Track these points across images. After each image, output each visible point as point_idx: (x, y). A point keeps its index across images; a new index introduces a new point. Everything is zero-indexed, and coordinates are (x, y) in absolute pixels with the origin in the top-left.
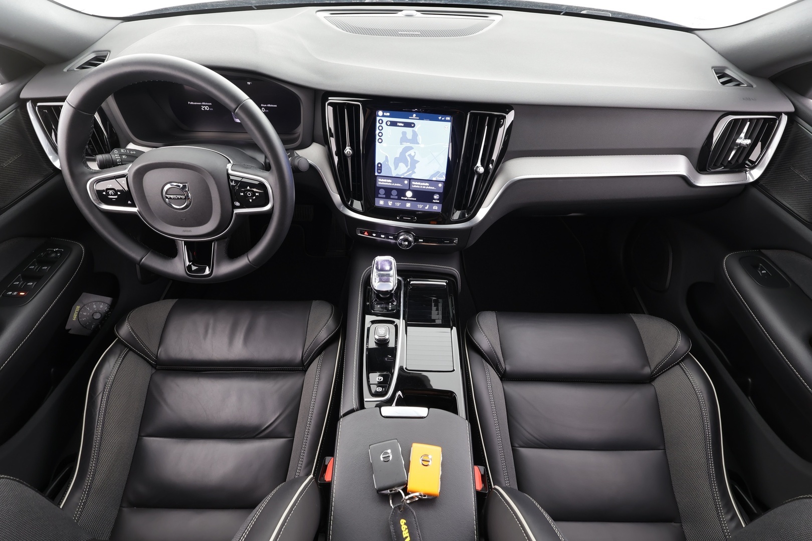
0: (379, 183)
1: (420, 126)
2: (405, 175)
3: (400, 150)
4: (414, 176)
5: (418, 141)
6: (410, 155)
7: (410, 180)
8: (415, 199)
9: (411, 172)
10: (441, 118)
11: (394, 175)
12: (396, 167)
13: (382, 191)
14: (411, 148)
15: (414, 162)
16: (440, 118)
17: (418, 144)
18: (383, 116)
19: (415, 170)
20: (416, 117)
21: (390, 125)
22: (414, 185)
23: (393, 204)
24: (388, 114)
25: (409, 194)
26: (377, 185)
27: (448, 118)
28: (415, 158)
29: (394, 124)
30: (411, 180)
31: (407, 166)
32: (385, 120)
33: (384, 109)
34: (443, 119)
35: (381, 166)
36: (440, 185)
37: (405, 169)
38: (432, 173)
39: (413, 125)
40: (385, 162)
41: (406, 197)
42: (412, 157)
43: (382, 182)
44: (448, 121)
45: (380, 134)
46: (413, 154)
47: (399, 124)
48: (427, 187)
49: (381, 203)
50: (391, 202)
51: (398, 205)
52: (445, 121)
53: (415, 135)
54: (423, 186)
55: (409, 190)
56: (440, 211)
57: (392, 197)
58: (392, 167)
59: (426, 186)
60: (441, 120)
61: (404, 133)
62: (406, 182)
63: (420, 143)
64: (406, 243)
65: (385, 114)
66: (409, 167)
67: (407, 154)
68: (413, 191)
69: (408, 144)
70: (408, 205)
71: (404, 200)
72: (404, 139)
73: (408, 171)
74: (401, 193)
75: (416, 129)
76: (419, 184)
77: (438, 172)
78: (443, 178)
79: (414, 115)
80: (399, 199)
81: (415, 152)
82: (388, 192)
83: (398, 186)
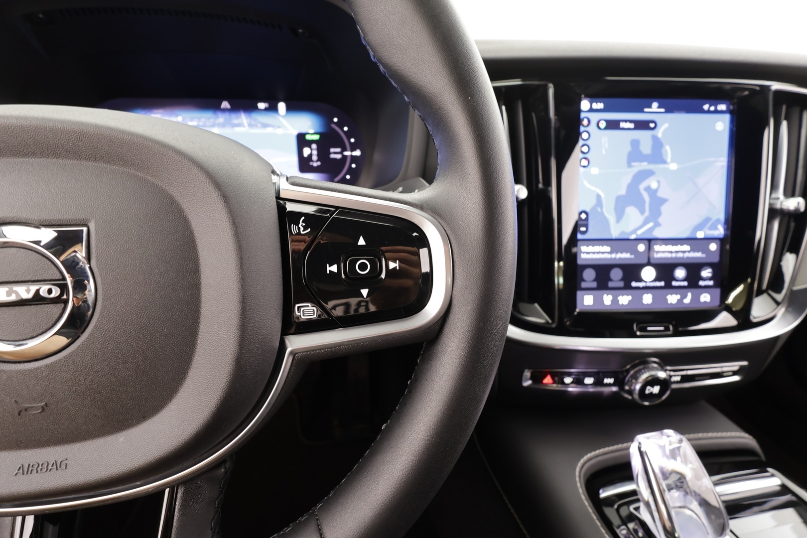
0: (583, 256)
1: (666, 125)
2: (639, 232)
3: (627, 179)
4: (658, 233)
5: (664, 157)
6: (648, 189)
7: (650, 242)
8: (662, 284)
9: (651, 225)
10: (709, 108)
11: (615, 234)
12: (620, 214)
13: (589, 275)
14: (649, 173)
15: (658, 202)
16: (706, 107)
17: (665, 162)
18: (591, 110)
19: (661, 220)
20: (659, 107)
21: (606, 128)
22: (658, 252)
23: (615, 301)
24: (600, 106)
25: (648, 274)
26: (579, 262)
27: (722, 107)
28: (660, 194)
29: (613, 125)
30: (652, 242)
31: (642, 212)
32: (594, 117)
33: (593, 96)
34: (712, 108)
35: (587, 219)
36: (713, 247)
37: (641, 219)
38: (696, 221)
39: (652, 125)
40: (594, 208)
41: (640, 280)
42: (652, 193)
43: (588, 253)
44: (722, 112)
45: (585, 149)
46: (654, 185)
47: (622, 125)
48: (687, 255)
49: (587, 301)
50: (610, 298)
51: (624, 300)
52: (716, 112)
53: (657, 144)
54: (677, 252)
55: (649, 264)
56: (717, 303)
57: (611, 284)
58: (611, 217)
59: (684, 252)
60: (709, 112)
61: (635, 144)
62: (641, 247)
63: (669, 160)
64: (656, 390)
65: (594, 106)
66: (647, 213)
67: (642, 187)
68: (655, 266)
69: (645, 166)
70: (647, 299)
71: (638, 288)
72: (635, 155)
73: (645, 222)
74: (631, 272)
75: (660, 133)
76: (670, 248)
77: (708, 220)
78: (720, 231)
79: (655, 105)
80: (627, 287)
81: (658, 182)
82: (603, 272)
83: (625, 259)
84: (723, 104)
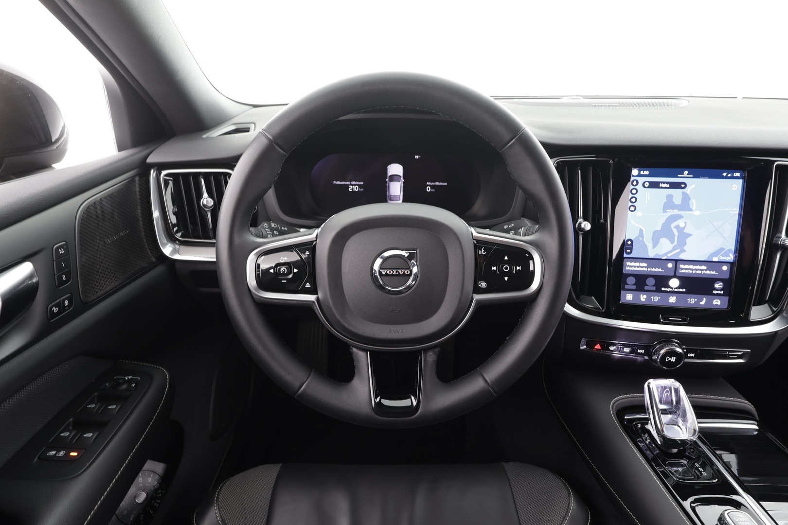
0: (627, 268)
1: (694, 186)
2: (669, 255)
3: (663, 220)
4: (683, 257)
5: (691, 207)
6: (677, 227)
7: (676, 262)
8: (684, 290)
9: (678, 250)
10: (727, 175)
11: (651, 256)
12: (655, 243)
13: (631, 281)
14: (680, 217)
15: (684, 236)
16: (725, 174)
17: (691, 210)
18: (639, 175)
19: (685, 248)
20: (688, 174)
21: (648, 187)
22: (682, 269)
23: (648, 299)
24: (647, 173)
25: (674, 283)
26: (624, 272)
27: (738, 175)
28: (686, 231)
29: (654, 185)
30: (678, 262)
31: (672, 242)
32: (641, 180)
33: (641, 167)
34: (729, 175)
35: (632, 244)
36: (725, 268)
37: (671, 247)
38: (713, 250)
39: (683, 186)
40: (637, 238)
41: (669, 287)
42: (681, 230)
43: (631, 266)
44: (737, 178)
45: (633, 200)
46: (682, 225)
47: (661, 185)
48: (704, 272)
49: (629, 297)
50: (645, 296)
51: (656, 299)
52: (733, 177)
53: (686, 198)
54: (697, 270)
55: (675, 276)
56: (725, 306)
57: (646, 288)
58: (649, 244)
59: (702, 271)
60: (726, 177)
61: (670, 198)
62: (670, 265)
63: (694, 209)
64: (673, 359)
65: (642, 173)
66: (675, 243)
67: (673, 226)
68: (680, 278)
69: (676, 212)
70: (672, 299)
71: (666, 292)
72: (669, 204)
73: (674, 249)
74: (661, 281)
75: (688, 190)
76: (691, 267)
77: (722, 249)
78: (731, 258)
79: (686, 172)
80: (658, 290)
81: (685, 223)
82: (641, 281)
83: (658, 272)
84: (738, 173)
